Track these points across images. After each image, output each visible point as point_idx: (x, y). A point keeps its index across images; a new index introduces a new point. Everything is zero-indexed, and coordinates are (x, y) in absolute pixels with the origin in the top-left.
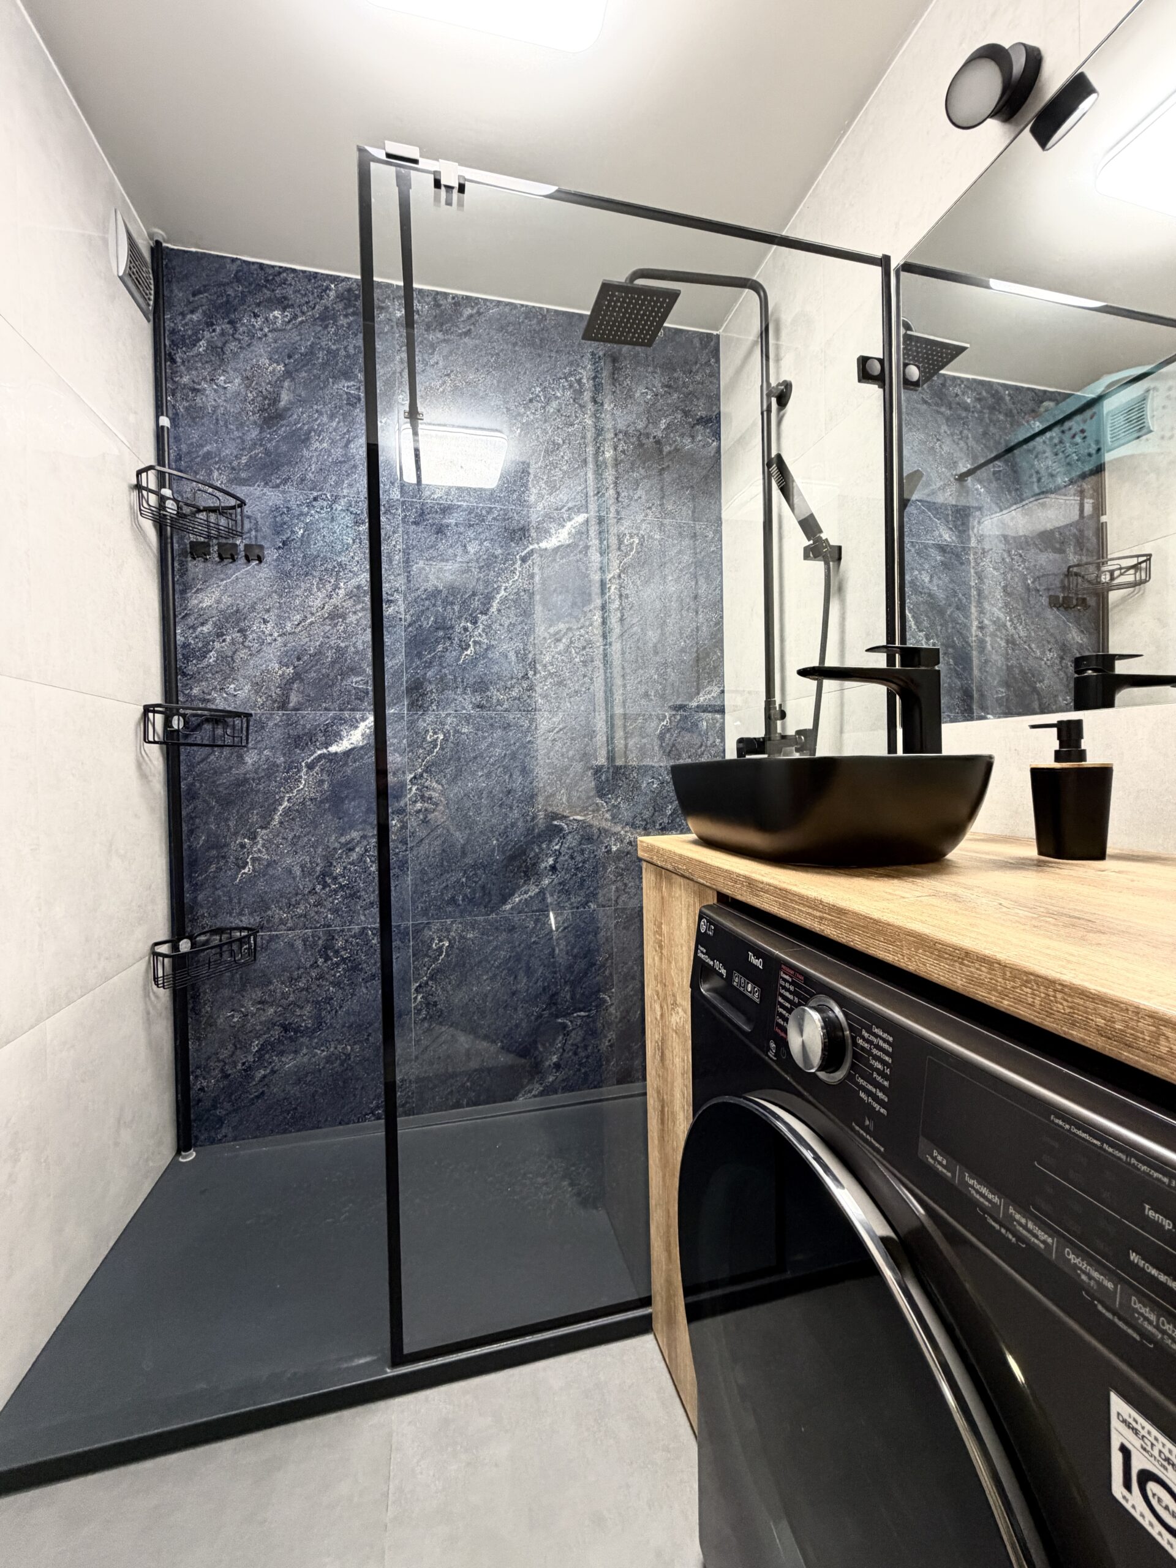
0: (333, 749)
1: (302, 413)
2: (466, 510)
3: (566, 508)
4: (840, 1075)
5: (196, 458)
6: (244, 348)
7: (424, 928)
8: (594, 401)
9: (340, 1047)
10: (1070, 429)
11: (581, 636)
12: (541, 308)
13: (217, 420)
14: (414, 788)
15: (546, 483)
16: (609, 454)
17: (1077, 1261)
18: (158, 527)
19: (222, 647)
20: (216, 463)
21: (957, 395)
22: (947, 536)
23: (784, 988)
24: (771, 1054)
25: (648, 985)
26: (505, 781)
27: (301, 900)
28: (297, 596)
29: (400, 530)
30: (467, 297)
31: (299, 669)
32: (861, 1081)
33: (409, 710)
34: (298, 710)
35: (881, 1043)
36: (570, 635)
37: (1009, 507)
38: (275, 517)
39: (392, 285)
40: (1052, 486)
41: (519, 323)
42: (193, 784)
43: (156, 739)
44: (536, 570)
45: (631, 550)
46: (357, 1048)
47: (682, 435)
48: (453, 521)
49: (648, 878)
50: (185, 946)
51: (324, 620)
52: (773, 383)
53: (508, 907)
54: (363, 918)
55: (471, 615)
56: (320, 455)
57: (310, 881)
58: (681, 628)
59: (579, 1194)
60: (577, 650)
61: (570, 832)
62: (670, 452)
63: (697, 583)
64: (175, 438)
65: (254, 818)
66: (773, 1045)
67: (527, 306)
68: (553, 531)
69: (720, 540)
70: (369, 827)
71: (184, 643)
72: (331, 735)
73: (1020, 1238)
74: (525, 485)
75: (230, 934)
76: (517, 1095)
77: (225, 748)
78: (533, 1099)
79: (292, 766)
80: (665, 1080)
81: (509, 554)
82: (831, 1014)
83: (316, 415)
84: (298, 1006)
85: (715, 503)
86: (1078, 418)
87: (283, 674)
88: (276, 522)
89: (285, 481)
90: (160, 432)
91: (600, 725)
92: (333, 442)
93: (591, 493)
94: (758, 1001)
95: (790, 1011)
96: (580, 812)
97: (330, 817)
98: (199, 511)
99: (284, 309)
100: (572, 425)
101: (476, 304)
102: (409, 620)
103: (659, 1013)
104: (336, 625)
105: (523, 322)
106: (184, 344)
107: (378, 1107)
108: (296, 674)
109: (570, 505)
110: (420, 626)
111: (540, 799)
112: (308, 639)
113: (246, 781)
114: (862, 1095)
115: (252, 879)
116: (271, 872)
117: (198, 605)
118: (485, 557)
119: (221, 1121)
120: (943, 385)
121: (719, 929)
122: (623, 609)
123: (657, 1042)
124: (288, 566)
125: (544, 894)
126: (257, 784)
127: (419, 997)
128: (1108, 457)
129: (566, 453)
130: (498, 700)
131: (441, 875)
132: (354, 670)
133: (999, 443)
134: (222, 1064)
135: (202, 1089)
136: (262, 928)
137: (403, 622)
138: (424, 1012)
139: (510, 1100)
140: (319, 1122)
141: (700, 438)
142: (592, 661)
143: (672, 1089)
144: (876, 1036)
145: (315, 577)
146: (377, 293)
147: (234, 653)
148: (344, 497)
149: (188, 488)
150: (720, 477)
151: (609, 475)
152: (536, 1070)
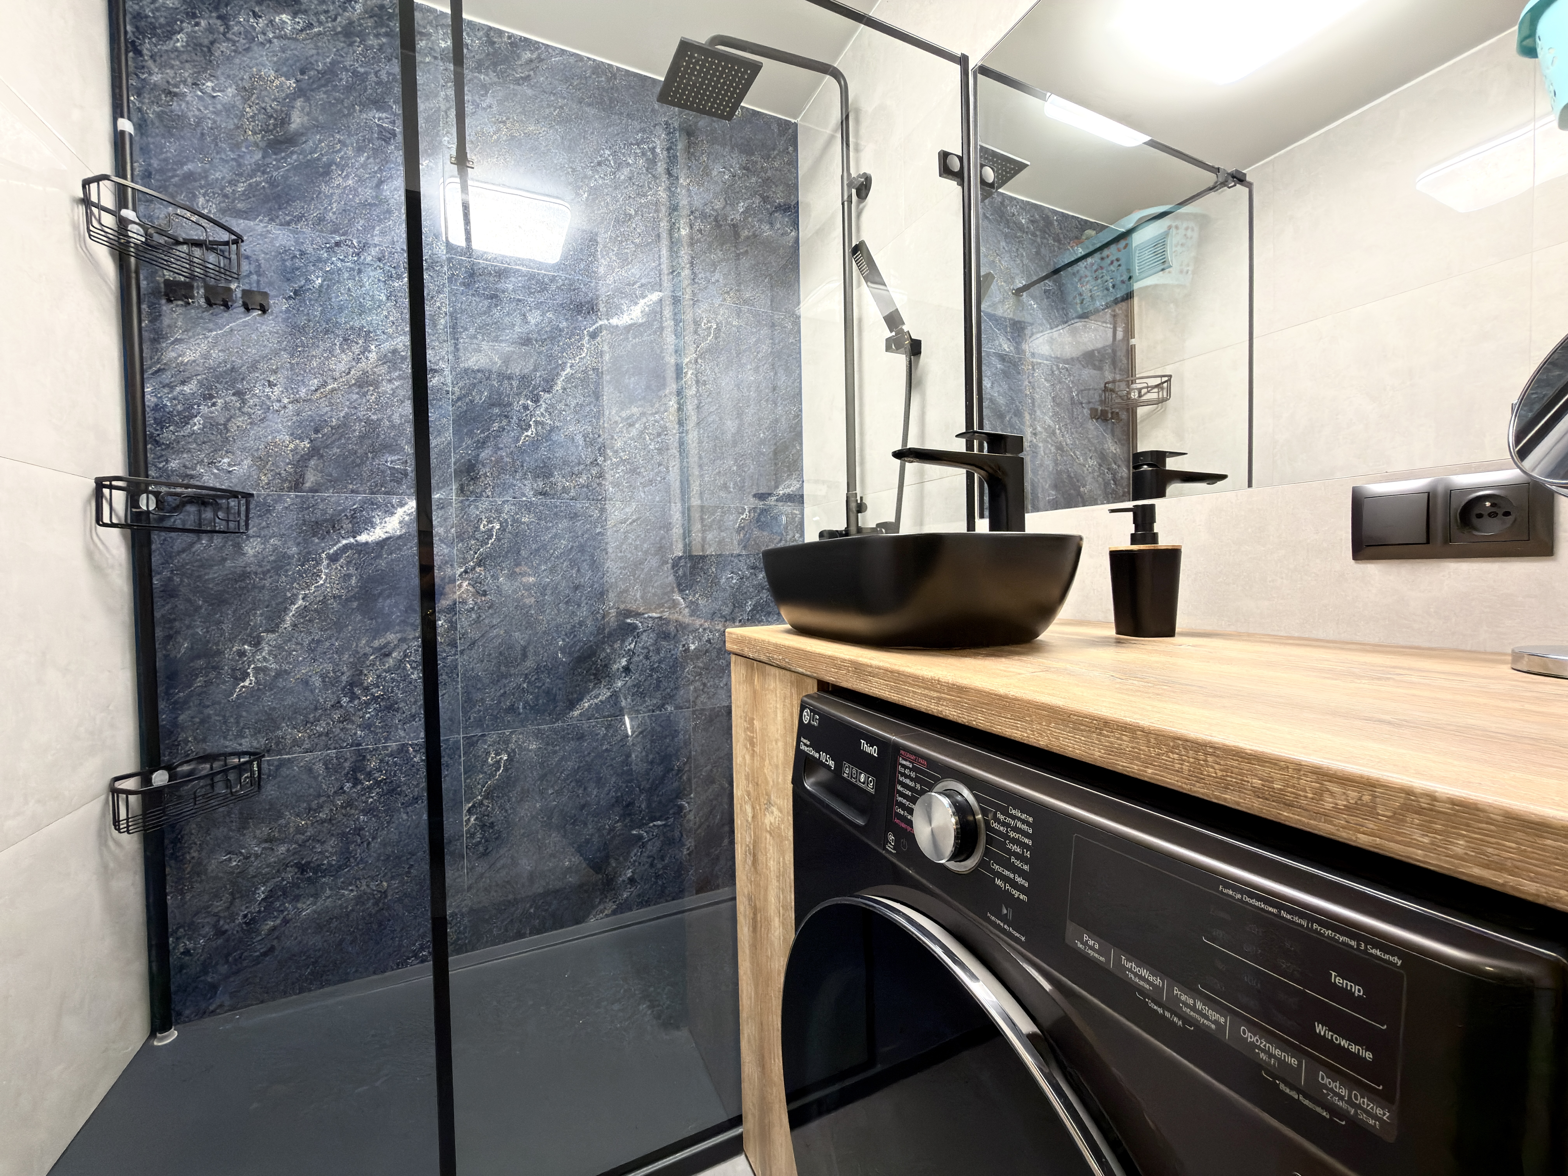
0: (363, 538)
1: (320, 141)
2: (525, 276)
3: (638, 284)
4: (970, 864)
5: (172, 177)
6: (240, 53)
7: (477, 741)
8: (669, 173)
9: (373, 885)
10: (1108, 256)
11: (656, 421)
12: (610, 66)
13: (202, 134)
14: (465, 584)
15: (617, 255)
16: (684, 232)
17: (1254, 1039)
18: (118, 257)
19: (212, 413)
20: (201, 187)
21: (1014, 215)
22: (1007, 346)
23: (903, 775)
24: (890, 848)
25: (738, 786)
26: (572, 576)
27: (321, 715)
28: (315, 357)
29: (446, 290)
30: (526, 39)
31: (318, 444)
32: (996, 867)
33: (457, 495)
34: (316, 491)
35: (1019, 824)
36: (644, 420)
37: (1057, 326)
38: (284, 260)
39: (435, 10)
40: (1091, 308)
41: (586, 78)
42: (170, 579)
43: (115, 521)
44: (606, 348)
45: (709, 335)
46: (395, 883)
47: (760, 221)
48: (510, 287)
49: (737, 672)
50: (160, 778)
51: (350, 387)
52: (854, 174)
53: (576, 713)
54: (402, 733)
55: (532, 392)
56: (343, 193)
57: (333, 693)
58: (759, 420)
59: (658, 1017)
60: (652, 437)
61: (645, 631)
62: (748, 238)
63: (776, 374)
64: (141, 149)
65: (258, 618)
66: (891, 837)
67: (594, 60)
68: (625, 307)
69: (799, 332)
70: (409, 628)
71: (157, 405)
72: (360, 523)
73: (1186, 1020)
74: (594, 255)
75: (225, 760)
76: (588, 916)
77: (215, 536)
78: (606, 920)
79: (308, 557)
80: (758, 885)
81: (575, 328)
82: (959, 798)
83: (338, 146)
84: (318, 841)
85: (794, 294)
86: (1113, 248)
87: (296, 448)
88: (286, 266)
89: (299, 219)
90: (118, 139)
91: (676, 515)
92: (361, 180)
93: (666, 271)
94: (873, 791)
95: (914, 800)
96: (655, 608)
97: (359, 617)
98: (178, 243)
99: (295, 14)
100: (645, 195)
101: (537, 49)
102: (457, 394)
103: (750, 815)
104: (365, 394)
105: (590, 77)
106: (154, 35)
107: (422, 948)
108: (313, 449)
109: (643, 281)
110: (472, 401)
111: (612, 595)
112: (328, 409)
113: (244, 575)
114: (998, 882)
115: (255, 693)
116: (281, 683)
117: (176, 358)
118: (548, 329)
119: (214, 987)
120: (1002, 203)
121: (825, 718)
122: (700, 395)
123: (748, 846)
124: (302, 321)
125: (617, 697)
126: (261, 579)
127: (472, 819)
128: (1136, 286)
129: (637, 222)
130: (564, 487)
131: (498, 681)
132: (389, 447)
133: (1049, 264)
134: (215, 919)
135: (187, 952)
136: (268, 751)
137: (450, 396)
138: (478, 835)
139: (578, 922)
140: (348, 974)
141: (778, 226)
142: (668, 449)
143: (766, 895)
144: (1014, 817)
145: (338, 336)
146: (418, 15)
147: (229, 420)
148: (376, 245)
149: (161, 213)
150: (798, 266)
151: (685, 254)
152: (608, 886)
